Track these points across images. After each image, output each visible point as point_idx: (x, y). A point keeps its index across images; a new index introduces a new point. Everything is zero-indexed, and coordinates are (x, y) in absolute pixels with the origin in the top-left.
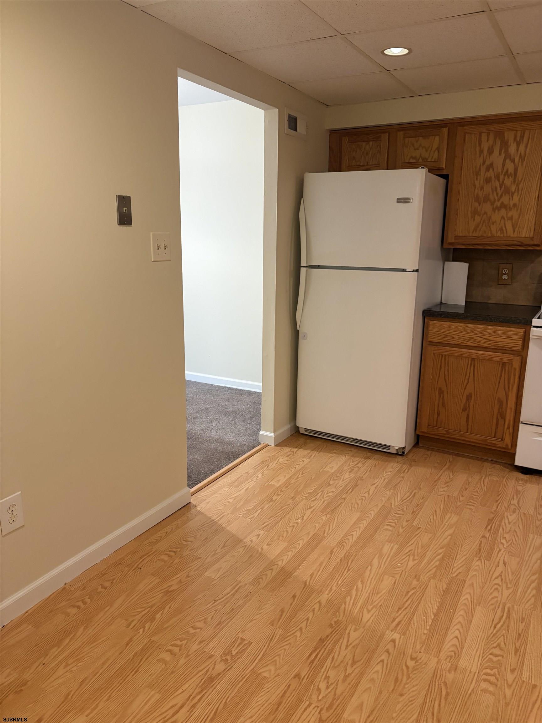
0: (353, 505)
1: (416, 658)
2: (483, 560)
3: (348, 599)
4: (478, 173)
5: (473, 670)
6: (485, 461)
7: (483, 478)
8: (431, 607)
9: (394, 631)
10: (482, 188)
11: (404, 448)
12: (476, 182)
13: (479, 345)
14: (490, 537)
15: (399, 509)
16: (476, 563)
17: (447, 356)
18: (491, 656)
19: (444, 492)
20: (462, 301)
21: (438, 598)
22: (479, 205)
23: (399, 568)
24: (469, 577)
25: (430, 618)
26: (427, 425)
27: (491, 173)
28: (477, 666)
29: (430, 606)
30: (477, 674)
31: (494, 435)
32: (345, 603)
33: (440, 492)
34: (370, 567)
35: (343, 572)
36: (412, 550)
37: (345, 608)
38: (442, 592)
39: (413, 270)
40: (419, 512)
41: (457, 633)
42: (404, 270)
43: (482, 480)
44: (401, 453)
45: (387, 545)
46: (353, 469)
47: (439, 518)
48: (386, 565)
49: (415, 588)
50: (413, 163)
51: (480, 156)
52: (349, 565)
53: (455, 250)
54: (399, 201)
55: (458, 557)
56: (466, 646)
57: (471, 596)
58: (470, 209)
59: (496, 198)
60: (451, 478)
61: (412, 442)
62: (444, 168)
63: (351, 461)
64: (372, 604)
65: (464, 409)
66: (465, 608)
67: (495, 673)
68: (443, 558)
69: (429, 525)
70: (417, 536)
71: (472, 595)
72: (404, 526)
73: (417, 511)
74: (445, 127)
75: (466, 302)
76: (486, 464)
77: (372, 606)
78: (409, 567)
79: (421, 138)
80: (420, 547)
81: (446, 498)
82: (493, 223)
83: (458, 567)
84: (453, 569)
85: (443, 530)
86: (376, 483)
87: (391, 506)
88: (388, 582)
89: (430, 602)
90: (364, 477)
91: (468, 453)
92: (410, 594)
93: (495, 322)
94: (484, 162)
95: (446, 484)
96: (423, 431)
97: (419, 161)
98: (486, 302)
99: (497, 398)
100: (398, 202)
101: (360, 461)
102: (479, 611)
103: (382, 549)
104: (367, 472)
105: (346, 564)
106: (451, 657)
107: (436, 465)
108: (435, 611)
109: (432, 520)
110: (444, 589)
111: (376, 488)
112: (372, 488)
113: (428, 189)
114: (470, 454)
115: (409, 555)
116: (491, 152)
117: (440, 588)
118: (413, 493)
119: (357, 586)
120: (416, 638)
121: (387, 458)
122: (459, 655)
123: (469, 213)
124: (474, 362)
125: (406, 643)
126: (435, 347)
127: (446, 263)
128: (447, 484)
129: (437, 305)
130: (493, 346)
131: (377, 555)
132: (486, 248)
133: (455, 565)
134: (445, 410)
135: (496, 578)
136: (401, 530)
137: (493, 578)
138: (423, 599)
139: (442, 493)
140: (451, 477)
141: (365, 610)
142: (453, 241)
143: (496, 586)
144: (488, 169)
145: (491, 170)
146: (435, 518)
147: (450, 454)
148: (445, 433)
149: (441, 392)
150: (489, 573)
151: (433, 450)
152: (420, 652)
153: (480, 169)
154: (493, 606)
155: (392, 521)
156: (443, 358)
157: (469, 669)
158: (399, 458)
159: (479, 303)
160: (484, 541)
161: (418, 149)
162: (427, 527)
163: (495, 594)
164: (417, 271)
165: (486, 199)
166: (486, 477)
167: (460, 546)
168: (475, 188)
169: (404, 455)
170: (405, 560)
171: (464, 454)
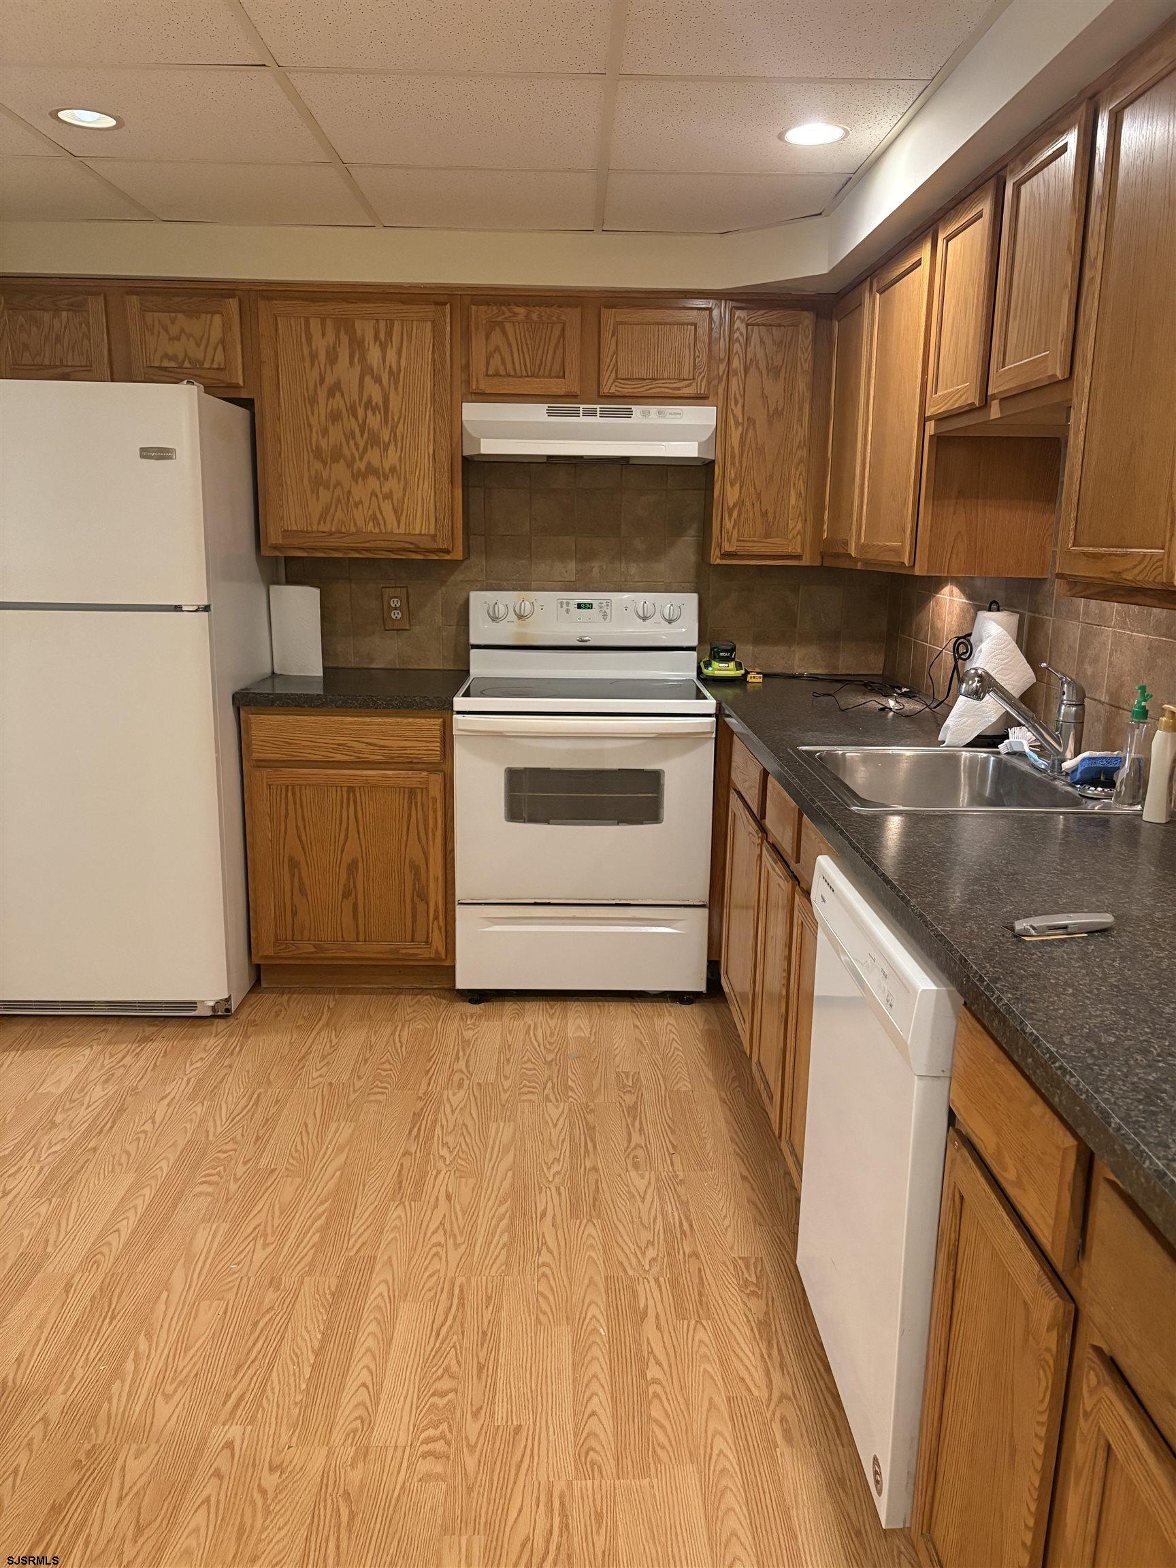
0: (117, 1158)
1: (281, 1464)
2: (407, 1203)
3: (116, 1387)
4: (313, 401)
5: (401, 1443)
6: (400, 991)
7: (399, 1029)
8: (308, 1339)
9: (230, 1422)
10: (325, 432)
11: (228, 1000)
12: (310, 417)
13: (359, 758)
14: (418, 1151)
15: (226, 1141)
16: (396, 1213)
17: (297, 788)
18: (435, 1399)
19: (320, 1079)
20: (316, 669)
21: (321, 1313)
22: (325, 467)
23: (235, 1273)
24: (383, 1246)
25: (306, 1363)
26: (273, 939)
27: (338, 402)
28: (408, 1430)
29: (307, 1337)
30: (408, 1449)
31: (410, 936)
32: (110, 1400)
33: (313, 1079)
34: (165, 1294)
35: (98, 1326)
36: (260, 1225)
37: (109, 1410)
38: (328, 1297)
39: (196, 608)
40: (271, 1135)
41: (365, 1376)
42: (178, 608)
43: (397, 1033)
44: (222, 1013)
45: (204, 1229)
46: (113, 1075)
47: (314, 1138)
48: (202, 1278)
49: (272, 1308)
50: (170, 369)
51: (313, 365)
52: (113, 1306)
53: (288, 560)
54: (146, 453)
55: (357, 1212)
56: (383, 1397)
57: (388, 1286)
58: (306, 475)
59: (356, 454)
60: (333, 1044)
61: (245, 982)
62: (242, 384)
63: (107, 1055)
64: (174, 1379)
65: (346, 894)
66: (379, 1317)
67: (443, 1432)
68: (328, 1224)
69: (294, 1158)
70: (270, 1191)
71: (390, 1283)
72: (239, 1175)
73: (264, 1134)
74: (233, 296)
75: (324, 668)
76: (405, 999)
77: (174, 1385)
78: (256, 1265)
79: (179, 315)
80: (277, 1213)
81: (325, 1090)
82: (356, 505)
83: (359, 1233)
84: (349, 1240)
85: (324, 1161)
86: (169, 1094)
87: (208, 1136)
88: (208, 1315)
89: (306, 1328)
90: (140, 1087)
91: (365, 983)
92: (261, 1324)
93: (384, 708)
94: (322, 380)
95: (323, 1059)
96: (265, 954)
97: (184, 366)
98: (365, 666)
99: (407, 862)
100: (142, 457)
101: (128, 1051)
102: (407, 1313)
103: (191, 1243)
104: (145, 1073)
105: (106, 1305)
106: (355, 1431)
107: (301, 1022)
108: (316, 1345)
109: (299, 1147)
110: (333, 1289)
111: (169, 1105)
112: (162, 1109)
113: (208, 429)
114: (370, 984)
115: (255, 1239)
116: (332, 358)
117: (324, 1289)
118: (255, 1096)
119: (136, 1349)
120: (279, 1420)
121: (192, 1030)
122: (370, 1423)
123: (306, 482)
124: (355, 795)
125: (258, 1440)
126: (269, 770)
127: (273, 588)
128: (326, 1061)
129: (264, 680)
130: (388, 756)
131: (182, 1260)
132: (350, 556)
133: (353, 1231)
134: (307, 898)
135: (433, 1233)
136: (233, 1187)
137: (429, 1235)
138: (289, 1327)
139: (316, 1082)
140: (335, 1041)
141: (160, 1398)
142: (280, 541)
143: (434, 1250)
144: (331, 393)
145: (338, 394)
146: (305, 1140)
147: (330, 991)
148: (313, 950)
149: (294, 864)
150: (420, 1228)
151: (292, 991)
152: (289, 1447)
153: (316, 393)
154: (432, 1293)
155: (210, 1171)
156: (290, 794)
157: (393, 1444)
158: (221, 1025)
159: (352, 669)
160: (407, 1161)
161: (178, 338)
162: (292, 1164)
163: (436, 1265)
164: (207, 608)
165: (337, 455)
166: (403, 1026)
167: (361, 1187)
168: (311, 431)
169: (229, 1016)
170: (246, 1250)
171: (357, 986)
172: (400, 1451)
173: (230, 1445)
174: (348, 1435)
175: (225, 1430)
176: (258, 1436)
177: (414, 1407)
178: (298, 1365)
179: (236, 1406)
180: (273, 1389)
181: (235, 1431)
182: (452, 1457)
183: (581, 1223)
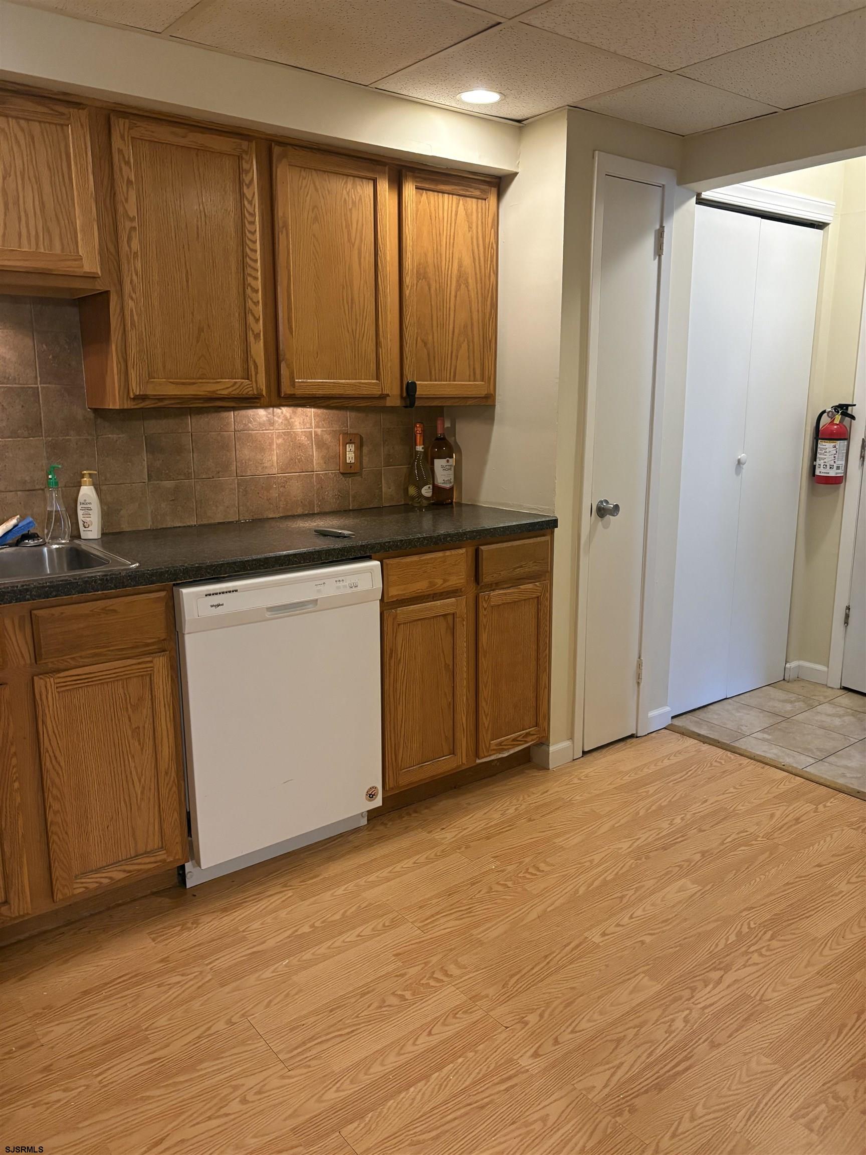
172: (457, 986)
173: (536, 1055)
174: (471, 1012)
175: (529, 1067)
176: (515, 1049)
177: (422, 1002)
178: (448, 1077)
179: (510, 1078)
180: (478, 1073)
181: (525, 1062)
182: (440, 966)
183: (149, 1035)
